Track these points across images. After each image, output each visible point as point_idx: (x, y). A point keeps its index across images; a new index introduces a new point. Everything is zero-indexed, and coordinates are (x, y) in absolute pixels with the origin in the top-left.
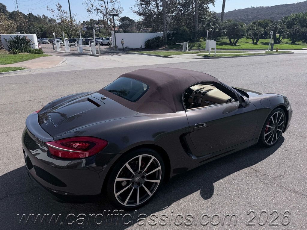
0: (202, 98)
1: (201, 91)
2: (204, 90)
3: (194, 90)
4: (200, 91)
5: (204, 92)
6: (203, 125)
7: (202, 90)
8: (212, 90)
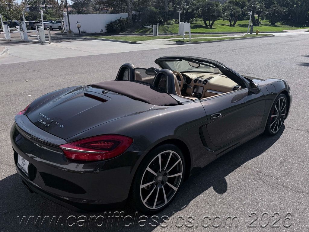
0: (203, 87)
1: (202, 80)
2: (205, 78)
3: (192, 79)
4: (200, 79)
5: (204, 81)
6: (218, 115)
7: (202, 78)
8: (213, 77)
